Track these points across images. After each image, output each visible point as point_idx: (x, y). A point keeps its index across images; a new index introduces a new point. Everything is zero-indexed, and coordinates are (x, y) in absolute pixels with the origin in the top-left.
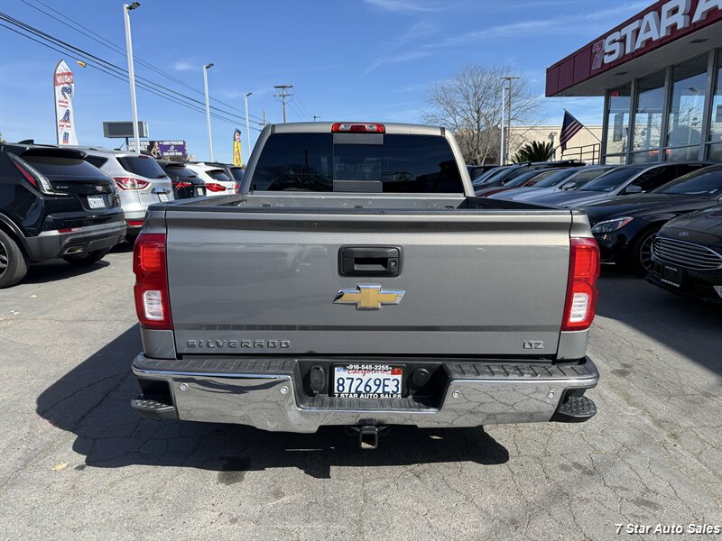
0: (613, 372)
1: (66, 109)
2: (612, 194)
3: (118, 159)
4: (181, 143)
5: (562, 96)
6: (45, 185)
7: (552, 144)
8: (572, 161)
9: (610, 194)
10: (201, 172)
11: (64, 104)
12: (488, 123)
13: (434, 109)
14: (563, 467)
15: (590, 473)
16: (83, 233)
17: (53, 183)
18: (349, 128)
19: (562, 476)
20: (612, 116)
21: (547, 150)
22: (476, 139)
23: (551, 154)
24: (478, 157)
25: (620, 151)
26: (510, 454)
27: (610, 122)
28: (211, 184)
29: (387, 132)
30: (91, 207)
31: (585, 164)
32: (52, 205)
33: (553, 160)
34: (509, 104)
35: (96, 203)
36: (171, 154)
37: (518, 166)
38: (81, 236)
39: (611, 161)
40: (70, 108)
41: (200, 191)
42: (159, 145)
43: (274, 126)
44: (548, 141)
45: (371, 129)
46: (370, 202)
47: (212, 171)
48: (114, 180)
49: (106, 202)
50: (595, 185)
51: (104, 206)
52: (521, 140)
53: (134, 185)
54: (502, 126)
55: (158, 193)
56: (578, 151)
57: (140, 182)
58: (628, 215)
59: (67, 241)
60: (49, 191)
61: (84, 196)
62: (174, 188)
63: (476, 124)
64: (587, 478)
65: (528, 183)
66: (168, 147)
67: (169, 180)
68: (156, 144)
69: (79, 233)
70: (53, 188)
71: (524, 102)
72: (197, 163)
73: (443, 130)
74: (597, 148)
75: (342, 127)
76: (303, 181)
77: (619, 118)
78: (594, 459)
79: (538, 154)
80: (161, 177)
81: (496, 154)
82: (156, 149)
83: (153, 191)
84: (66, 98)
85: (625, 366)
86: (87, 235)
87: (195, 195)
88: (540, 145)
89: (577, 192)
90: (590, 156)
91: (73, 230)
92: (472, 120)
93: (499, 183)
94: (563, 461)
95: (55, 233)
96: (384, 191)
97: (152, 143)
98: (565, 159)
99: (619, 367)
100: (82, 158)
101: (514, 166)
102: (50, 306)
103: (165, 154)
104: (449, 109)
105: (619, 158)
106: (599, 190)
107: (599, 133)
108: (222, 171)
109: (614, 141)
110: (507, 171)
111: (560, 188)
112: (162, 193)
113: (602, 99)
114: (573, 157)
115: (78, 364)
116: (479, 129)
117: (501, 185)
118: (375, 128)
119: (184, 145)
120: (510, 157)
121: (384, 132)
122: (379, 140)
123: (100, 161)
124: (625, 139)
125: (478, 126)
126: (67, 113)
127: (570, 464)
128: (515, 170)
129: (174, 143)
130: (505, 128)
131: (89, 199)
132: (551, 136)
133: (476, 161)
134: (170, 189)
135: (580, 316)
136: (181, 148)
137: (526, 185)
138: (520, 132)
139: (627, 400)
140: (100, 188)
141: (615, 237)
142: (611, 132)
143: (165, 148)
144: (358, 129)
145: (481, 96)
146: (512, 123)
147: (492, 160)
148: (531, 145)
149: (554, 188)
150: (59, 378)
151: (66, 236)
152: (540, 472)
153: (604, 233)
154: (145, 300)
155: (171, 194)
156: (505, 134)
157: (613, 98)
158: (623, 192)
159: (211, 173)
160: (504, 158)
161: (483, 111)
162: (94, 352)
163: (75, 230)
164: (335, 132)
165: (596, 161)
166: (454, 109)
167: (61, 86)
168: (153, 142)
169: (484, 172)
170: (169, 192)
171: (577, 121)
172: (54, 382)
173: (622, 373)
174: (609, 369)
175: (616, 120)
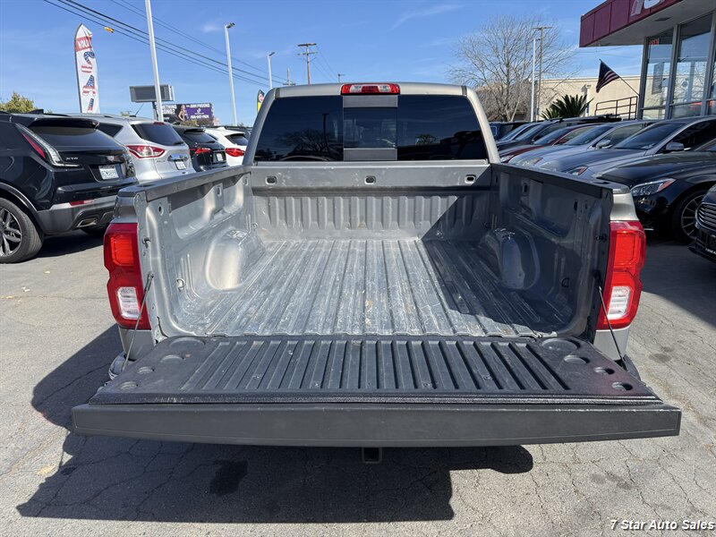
0: (651, 357)
1: (90, 75)
2: (650, 153)
3: (133, 126)
4: (208, 106)
5: (597, 45)
6: (54, 156)
7: (585, 97)
8: (607, 115)
9: (648, 152)
10: (221, 137)
11: (87, 69)
12: (518, 76)
13: (462, 63)
14: (595, 478)
15: (626, 486)
16: (95, 205)
17: (63, 155)
18: (360, 90)
19: (593, 489)
20: (651, 66)
21: (580, 105)
22: (505, 93)
23: (584, 109)
24: (508, 112)
25: (658, 104)
26: (534, 460)
27: (648, 72)
28: (230, 149)
29: (402, 93)
30: (104, 178)
31: (620, 119)
32: (62, 177)
33: (586, 115)
34: (540, 56)
35: (108, 173)
36: (199, 117)
37: (549, 122)
38: (94, 208)
39: (649, 115)
40: (94, 74)
41: (219, 157)
42: (187, 109)
43: (278, 89)
44: (581, 94)
45: (384, 90)
46: (384, 172)
47: (232, 136)
48: (128, 149)
49: (119, 172)
50: (633, 142)
51: (117, 176)
52: (553, 94)
53: (150, 153)
54: (532, 80)
55: (175, 161)
56: (614, 104)
57: (156, 150)
58: (668, 177)
59: (80, 213)
60: (59, 162)
61: (96, 167)
62: (192, 154)
63: (506, 78)
64: (622, 492)
65: (559, 141)
66: (195, 110)
67: (186, 147)
68: (183, 107)
69: (91, 206)
70: (63, 160)
71: (556, 53)
72: (217, 127)
73: (464, 88)
74: (634, 101)
75: (352, 89)
76: (322, 149)
77: (659, 68)
78: (630, 467)
79: (570, 109)
80: (179, 144)
81: (527, 109)
82: (183, 112)
83: (170, 159)
84: (90, 63)
85: (666, 349)
86: (99, 207)
87: (215, 161)
88: (573, 99)
89: (613, 150)
90: (626, 110)
91: (85, 202)
92: (501, 74)
93: (528, 141)
94: (596, 470)
95: (67, 206)
96: (399, 159)
97: (179, 106)
98: (599, 113)
99: (657, 351)
100: (94, 127)
101: (545, 123)
102: (62, 281)
103: (192, 117)
104: (477, 63)
105: (657, 111)
106: (636, 148)
107: (637, 85)
108: (242, 135)
109: (653, 93)
110: (538, 127)
111: (594, 146)
112: (179, 160)
113: (641, 47)
114: (609, 112)
115: (81, 348)
116: (508, 83)
117: (531, 143)
118: (389, 89)
119: (210, 108)
120: (540, 113)
121: (399, 93)
122: (392, 101)
123: (113, 130)
124: (666, 90)
125: (508, 80)
126: (92, 79)
127: (603, 474)
128: (546, 126)
129: (201, 106)
130: (536, 82)
131: (101, 170)
132: (585, 89)
133: (505, 116)
134: (188, 155)
135: (620, 312)
136: (207, 111)
137: (558, 143)
138: (551, 86)
139: (668, 391)
140: (111, 158)
141: (654, 200)
142: (649, 83)
143: (192, 111)
144: (370, 91)
145: (510, 50)
146: (544, 76)
147: (522, 115)
148: (563, 101)
149: (588, 146)
150: (59, 365)
151: (79, 209)
152: (569, 484)
153: (642, 197)
154: (120, 296)
155: (189, 160)
156: (536, 88)
157: (652, 47)
158: (663, 150)
159: (231, 138)
160: (534, 113)
161: (513, 65)
162: (99, 334)
163: (87, 202)
164: (345, 94)
165: (633, 115)
166: (483, 63)
167: (83, 52)
168: (181, 105)
169: (514, 128)
170: (186, 159)
171: (613, 72)
172: (54, 369)
173: (662, 359)
174: (648, 354)
175: (655, 70)
